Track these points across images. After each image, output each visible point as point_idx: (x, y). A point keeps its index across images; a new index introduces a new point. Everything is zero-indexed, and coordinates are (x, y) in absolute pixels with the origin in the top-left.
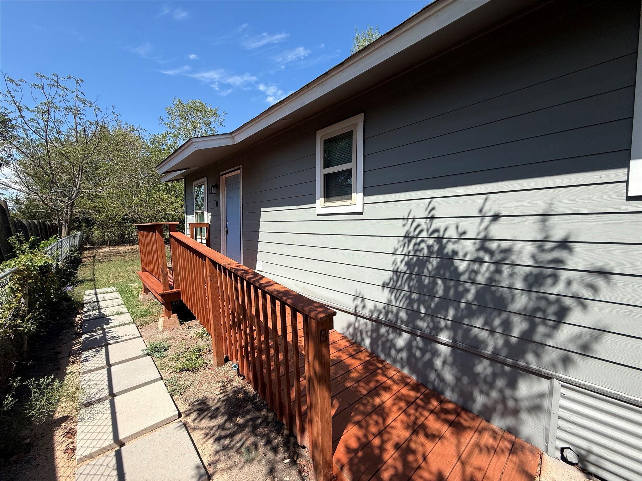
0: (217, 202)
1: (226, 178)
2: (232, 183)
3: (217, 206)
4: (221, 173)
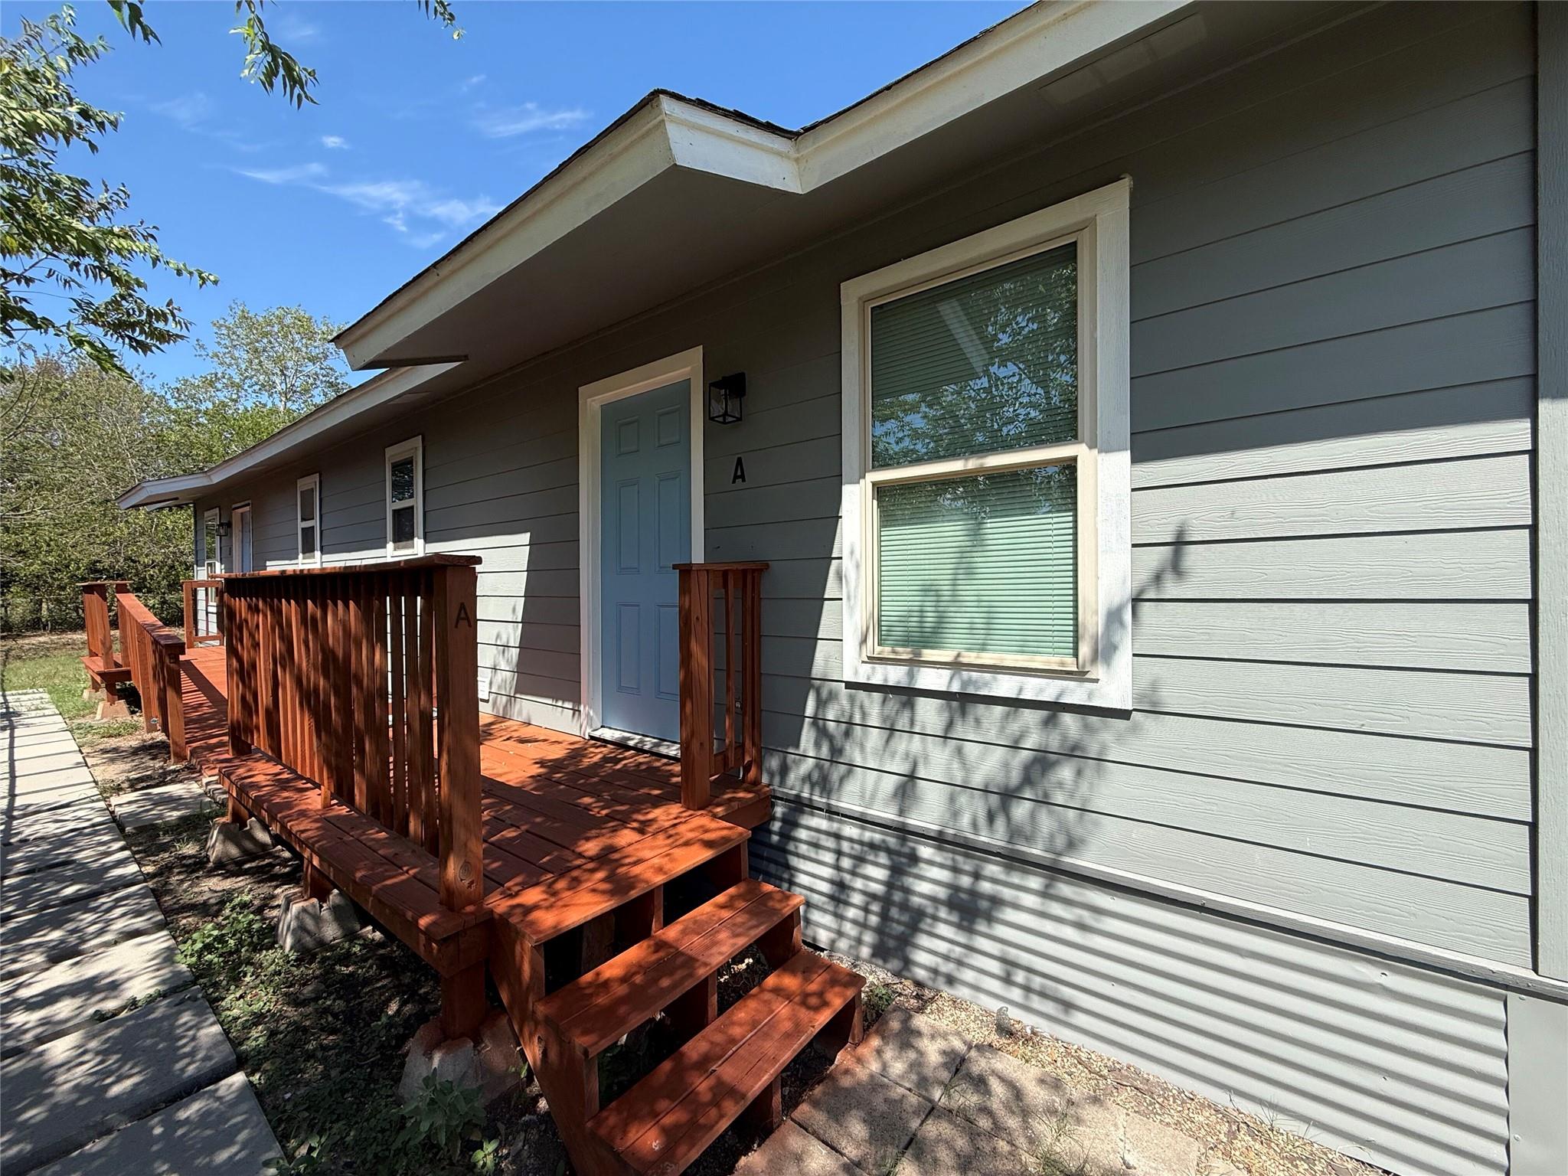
1: (242, 514)
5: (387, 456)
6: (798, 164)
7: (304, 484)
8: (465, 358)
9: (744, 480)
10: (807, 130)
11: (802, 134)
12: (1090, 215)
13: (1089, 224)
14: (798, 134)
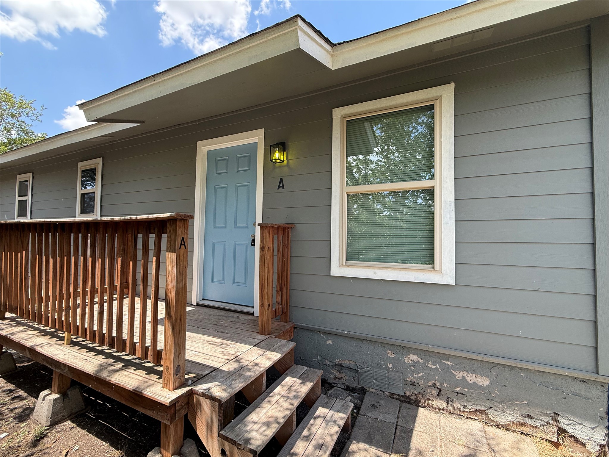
5: (79, 167)
6: (332, 57)
7: (20, 178)
8: (143, 122)
9: (283, 188)
10: (339, 44)
11: (336, 45)
12: (439, 94)
13: (438, 98)
14: (335, 45)
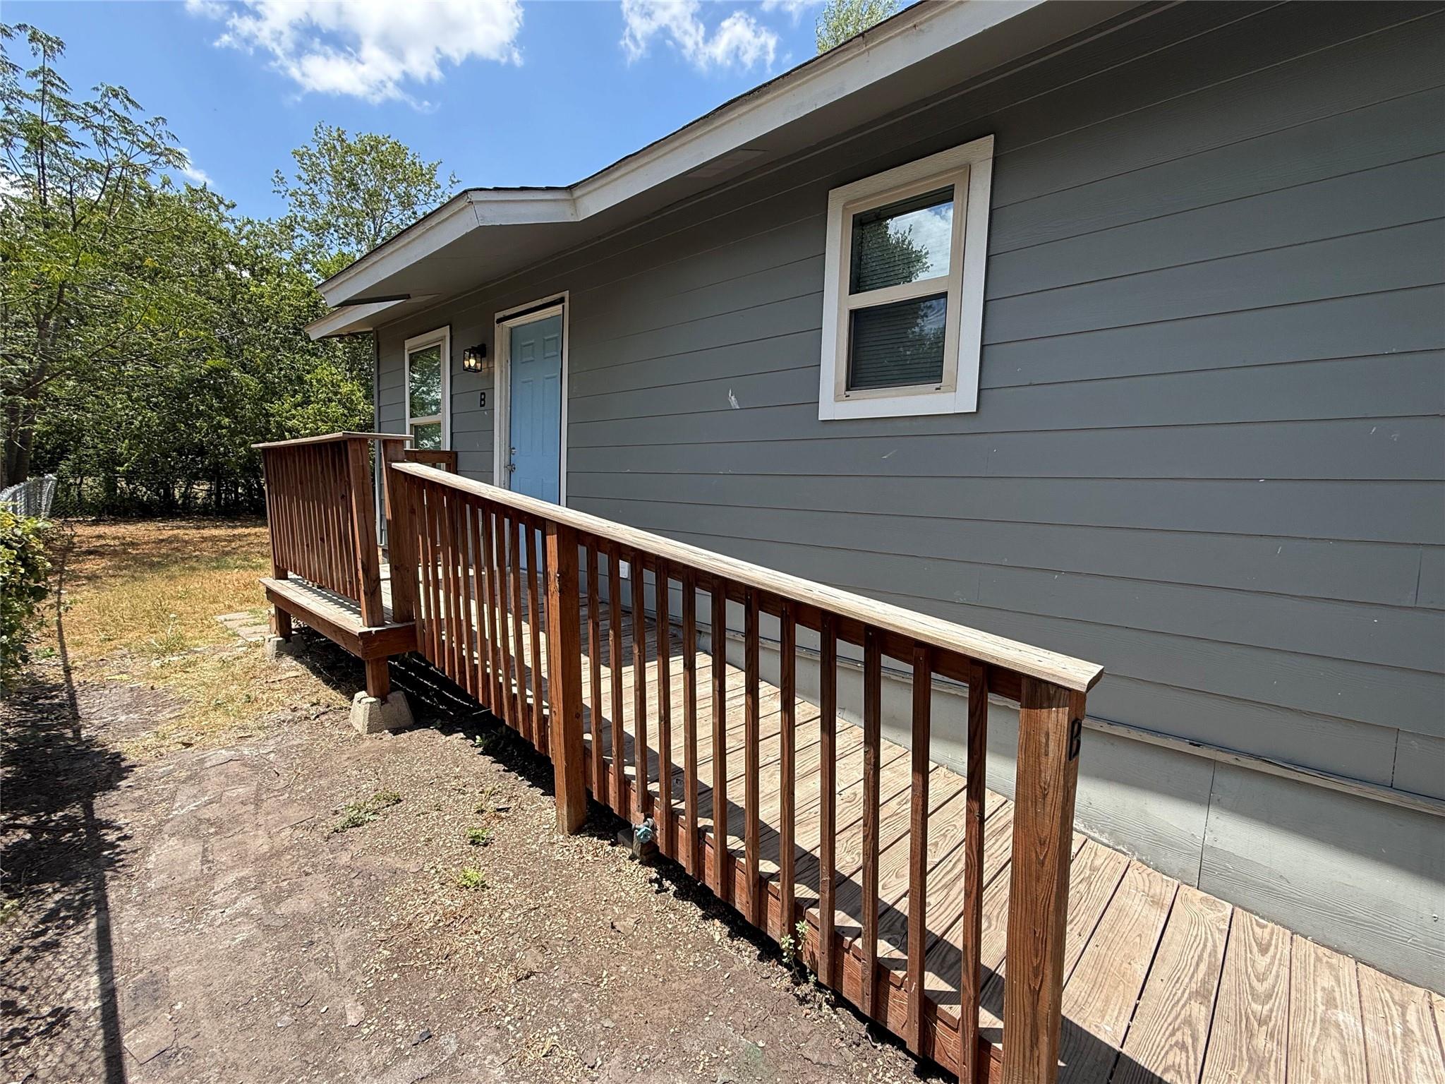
0: (484, 394)
1: (511, 329)
2: (533, 341)
3: (482, 406)
4: (498, 315)
